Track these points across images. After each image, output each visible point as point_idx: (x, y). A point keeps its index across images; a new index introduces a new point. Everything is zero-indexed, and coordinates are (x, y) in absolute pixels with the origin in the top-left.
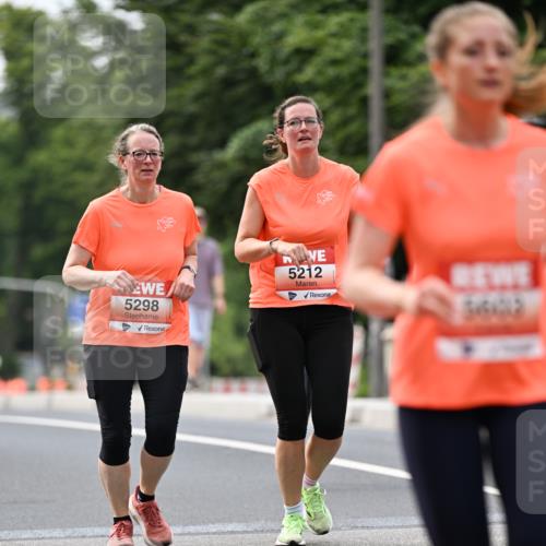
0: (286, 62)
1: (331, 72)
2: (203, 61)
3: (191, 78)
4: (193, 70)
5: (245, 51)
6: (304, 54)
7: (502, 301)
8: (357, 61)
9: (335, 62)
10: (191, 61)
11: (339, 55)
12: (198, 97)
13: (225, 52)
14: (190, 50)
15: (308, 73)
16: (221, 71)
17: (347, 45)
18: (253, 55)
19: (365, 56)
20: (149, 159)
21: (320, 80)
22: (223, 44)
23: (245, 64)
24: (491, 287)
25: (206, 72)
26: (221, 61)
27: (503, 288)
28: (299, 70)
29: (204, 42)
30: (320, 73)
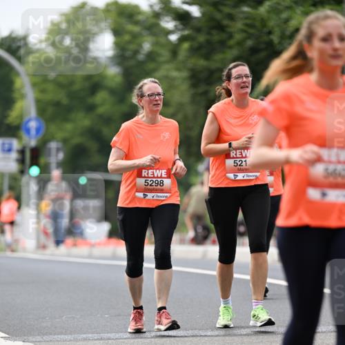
2: (238, 37)
3: (230, 47)
4: (232, 42)
5: (266, 30)
10: (231, 36)
13: (252, 31)
14: (229, 30)
16: (250, 43)
18: (270, 33)
22: (251, 26)
23: (265, 38)
25: (240, 43)
26: (250, 36)
29: (239, 25)
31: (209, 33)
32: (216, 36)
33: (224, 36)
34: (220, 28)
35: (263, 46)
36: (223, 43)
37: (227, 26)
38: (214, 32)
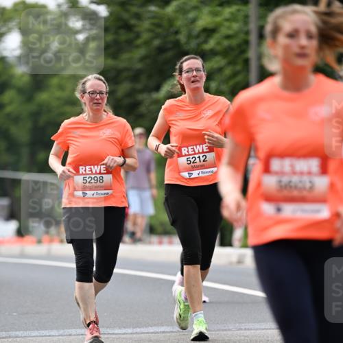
0: (198, 36)
1: (226, 43)
2: (145, 36)
3: (138, 47)
4: (139, 42)
5: (172, 30)
6: (209, 32)
7: (300, 182)
8: (242, 36)
9: (228, 37)
10: (138, 36)
11: (230, 32)
12: (143, 59)
13: (159, 30)
14: (137, 29)
15: (211, 44)
16: (157, 42)
17: (236, 26)
18: (177, 33)
19: (247, 33)
20: (98, 97)
21: (219, 48)
22: (159, 25)
23: (172, 38)
24: (294, 173)
25: (147, 43)
26: (157, 36)
27: (302, 173)
28: (206, 42)
29: (146, 24)
30: (218, 43)
31: (116, 33)
32: (124, 36)
33: (131, 35)
34: (128, 27)
35: (170, 46)
36: (130, 43)
37: (134, 26)
38: (122, 31)
